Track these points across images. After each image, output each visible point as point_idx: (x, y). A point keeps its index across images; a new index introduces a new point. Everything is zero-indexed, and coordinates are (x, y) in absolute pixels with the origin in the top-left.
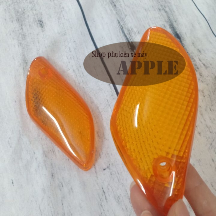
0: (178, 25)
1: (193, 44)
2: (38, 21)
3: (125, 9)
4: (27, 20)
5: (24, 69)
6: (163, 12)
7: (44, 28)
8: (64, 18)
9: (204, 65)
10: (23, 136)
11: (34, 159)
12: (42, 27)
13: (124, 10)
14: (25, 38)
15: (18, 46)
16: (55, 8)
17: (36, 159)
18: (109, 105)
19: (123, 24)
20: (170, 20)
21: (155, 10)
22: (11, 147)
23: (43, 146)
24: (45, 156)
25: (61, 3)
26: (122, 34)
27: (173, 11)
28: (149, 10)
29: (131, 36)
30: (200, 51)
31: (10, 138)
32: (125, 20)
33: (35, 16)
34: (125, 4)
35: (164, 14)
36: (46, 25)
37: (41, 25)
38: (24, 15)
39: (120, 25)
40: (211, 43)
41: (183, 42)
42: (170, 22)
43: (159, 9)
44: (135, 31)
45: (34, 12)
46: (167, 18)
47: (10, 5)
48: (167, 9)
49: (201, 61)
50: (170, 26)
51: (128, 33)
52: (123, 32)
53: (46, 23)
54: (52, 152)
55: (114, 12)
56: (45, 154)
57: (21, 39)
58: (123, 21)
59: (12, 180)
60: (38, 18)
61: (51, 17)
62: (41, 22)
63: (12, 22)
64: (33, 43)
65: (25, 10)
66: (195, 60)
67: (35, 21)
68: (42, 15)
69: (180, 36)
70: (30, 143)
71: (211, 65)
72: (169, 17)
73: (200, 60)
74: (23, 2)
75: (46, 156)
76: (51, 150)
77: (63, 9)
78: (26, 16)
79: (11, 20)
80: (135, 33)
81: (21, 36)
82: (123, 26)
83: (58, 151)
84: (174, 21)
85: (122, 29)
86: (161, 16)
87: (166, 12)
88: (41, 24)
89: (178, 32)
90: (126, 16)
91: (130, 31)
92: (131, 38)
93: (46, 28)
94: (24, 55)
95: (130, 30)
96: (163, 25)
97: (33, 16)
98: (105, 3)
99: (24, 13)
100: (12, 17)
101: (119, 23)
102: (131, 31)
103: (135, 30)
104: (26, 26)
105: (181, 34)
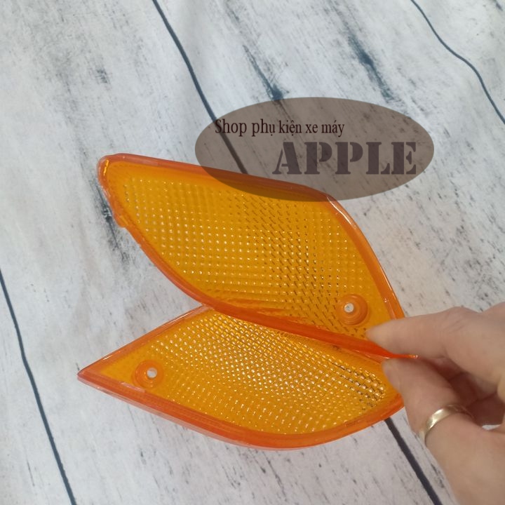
0: (365, 36)
1: (399, 69)
2: (96, 73)
3: (257, 23)
4: (77, 74)
5: (81, 165)
6: (333, 14)
7: (110, 83)
8: (147, 64)
9: (422, 110)
10: (90, 286)
11: (113, 325)
12: (106, 82)
13: (254, 24)
14: (76, 107)
15: (67, 123)
16: (125, 42)
17: (115, 323)
19: (255, 53)
20: (348, 28)
21: (317, 14)
22: (69, 306)
23: (124, 299)
24: (129, 316)
25: (136, 30)
26: (254, 73)
27: (355, 9)
28: (305, 16)
29: (272, 73)
30: (413, 83)
31: (67, 291)
32: (259, 43)
33: (91, 64)
34: (255, 11)
35: (337, 19)
36: (112, 77)
37: (104, 78)
38: (70, 65)
39: (248, 56)
40: (438, 62)
41: (378, 70)
42: (350, 32)
43: (326, 11)
44: (280, 63)
45: (88, 55)
46: (341, 26)
47: (41, 49)
48: (342, 8)
49: (416, 104)
50: (349, 40)
51: (266, 68)
52: (256, 68)
53: (112, 74)
54: (143, 309)
55: (237, 32)
56: (129, 313)
57: (69, 109)
58: (255, 47)
59: (77, 364)
60: (96, 66)
61: (119, 60)
62: (102, 72)
63: (50, 80)
64: (93, 115)
65: (69, 53)
66: (404, 103)
67: (91, 73)
68: (102, 59)
69: (371, 58)
70: (103, 298)
71: (435, 107)
72: (346, 24)
73: (414, 101)
74: (65, 40)
75: (132, 317)
76: (139, 306)
77: (140, 43)
78: (73, 65)
79: (47, 77)
80: (280, 66)
81: (68, 104)
82: (255, 56)
83: (153, 305)
84: (357, 29)
85: (253, 61)
86: (329, 23)
87: (340, 14)
88: (103, 75)
89: (367, 51)
90: (259, 35)
91: (269, 63)
92: (272, 77)
93: (113, 83)
94: (79, 139)
95: (270, 61)
96: (334, 41)
97: (87, 64)
98: (217, 16)
99: (68, 59)
100: (48, 71)
101: (247, 51)
102: (272, 64)
103: (279, 60)
104: (75, 84)
105: (374, 53)
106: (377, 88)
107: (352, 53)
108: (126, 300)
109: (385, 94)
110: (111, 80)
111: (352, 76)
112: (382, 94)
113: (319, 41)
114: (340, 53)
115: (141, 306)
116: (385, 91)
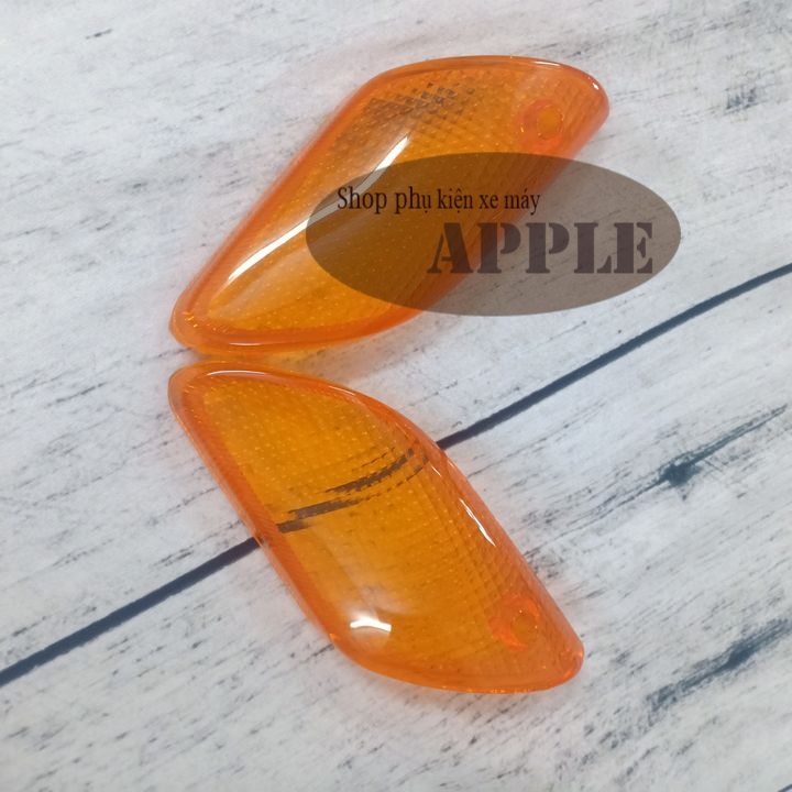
0: (786, 654)
1: (714, 721)
2: (751, 86)
4: (749, 46)
5: (553, 45)
7: (725, 114)
8: (773, 191)
9: (630, 771)
10: (286, 61)
11: (197, 112)
12: (729, 107)
14: (679, 40)
15: (644, 18)
17: (199, 117)
18: (437, 394)
19: (770, 430)
22: (239, 17)
23: (253, 140)
24: (212, 151)
26: (728, 428)
29: (725, 464)
30: (685, 749)
31: (273, 10)
33: (769, 76)
36: (740, 120)
37: (738, 102)
38: (770, 33)
39: (764, 416)
41: (715, 679)
44: (744, 481)
45: (787, 73)
49: (643, 758)
50: (780, 622)
51: (737, 452)
52: (739, 432)
53: (746, 119)
54: (229, 180)
56: (219, 151)
57: (674, 24)
58: (782, 430)
59: (109, 31)
60: (763, 88)
61: (773, 137)
62: (751, 99)
64: (659, 76)
66: (646, 732)
67: (749, 75)
68: (779, 102)
69: (742, 666)
70: (258, 91)
73: (648, 752)
75: (211, 155)
76: (236, 172)
78: (769, 38)
80: (738, 481)
81: (684, 24)
82: (764, 430)
83: (239, 202)
85: (751, 426)
88: (742, 101)
89: (755, 657)
91: (745, 459)
92: (717, 464)
93: (726, 120)
94: (609, 42)
95: (751, 460)
96: (782, 592)
97: (770, 68)
99: (781, 29)
101: (775, 413)
102: (746, 464)
103: (752, 479)
104: (727, 41)
105: (750, 671)
106: (679, 677)
107: (753, 629)
108: (250, 144)
109: (665, 693)
110: (733, 118)
111: (707, 628)
112: (666, 688)
113: (784, 561)
114: (757, 602)
115: (236, 177)
116: (672, 692)
